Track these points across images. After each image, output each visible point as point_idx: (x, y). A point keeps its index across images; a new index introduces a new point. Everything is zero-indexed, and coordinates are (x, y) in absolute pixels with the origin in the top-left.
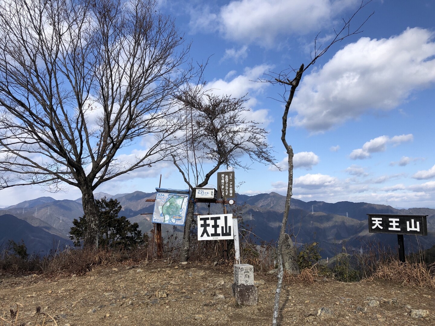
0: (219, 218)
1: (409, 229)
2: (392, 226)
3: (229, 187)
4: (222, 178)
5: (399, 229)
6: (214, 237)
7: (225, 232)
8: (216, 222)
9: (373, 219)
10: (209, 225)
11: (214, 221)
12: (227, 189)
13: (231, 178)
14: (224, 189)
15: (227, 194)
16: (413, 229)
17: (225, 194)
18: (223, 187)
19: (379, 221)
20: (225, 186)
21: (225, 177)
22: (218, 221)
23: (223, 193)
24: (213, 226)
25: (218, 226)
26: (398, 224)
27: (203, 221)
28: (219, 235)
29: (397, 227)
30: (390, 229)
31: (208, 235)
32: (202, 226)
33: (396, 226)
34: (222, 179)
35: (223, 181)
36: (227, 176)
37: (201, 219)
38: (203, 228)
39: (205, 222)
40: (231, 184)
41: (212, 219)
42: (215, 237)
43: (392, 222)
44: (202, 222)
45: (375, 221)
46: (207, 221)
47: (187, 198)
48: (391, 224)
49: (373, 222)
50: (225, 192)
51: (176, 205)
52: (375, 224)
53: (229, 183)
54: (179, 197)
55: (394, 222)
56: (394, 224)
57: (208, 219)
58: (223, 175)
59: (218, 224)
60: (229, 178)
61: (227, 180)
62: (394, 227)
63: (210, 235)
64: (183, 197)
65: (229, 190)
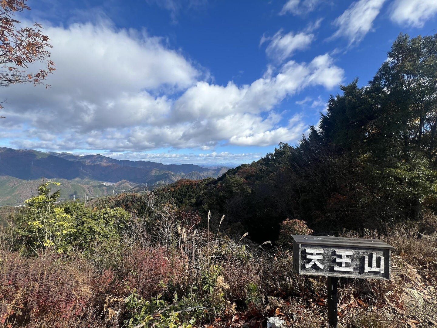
1: (367, 269)
2: (340, 264)
5: (351, 270)
9: (308, 251)
16: (374, 269)
19: (318, 254)
26: (349, 261)
29: (348, 265)
30: (337, 268)
33: (346, 263)
43: (340, 257)
45: (312, 254)
48: (339, 260)
49: (309, 257)
52: (310, 260)
55: (344, 257)
56: (344, 260)
62: (344, 265)
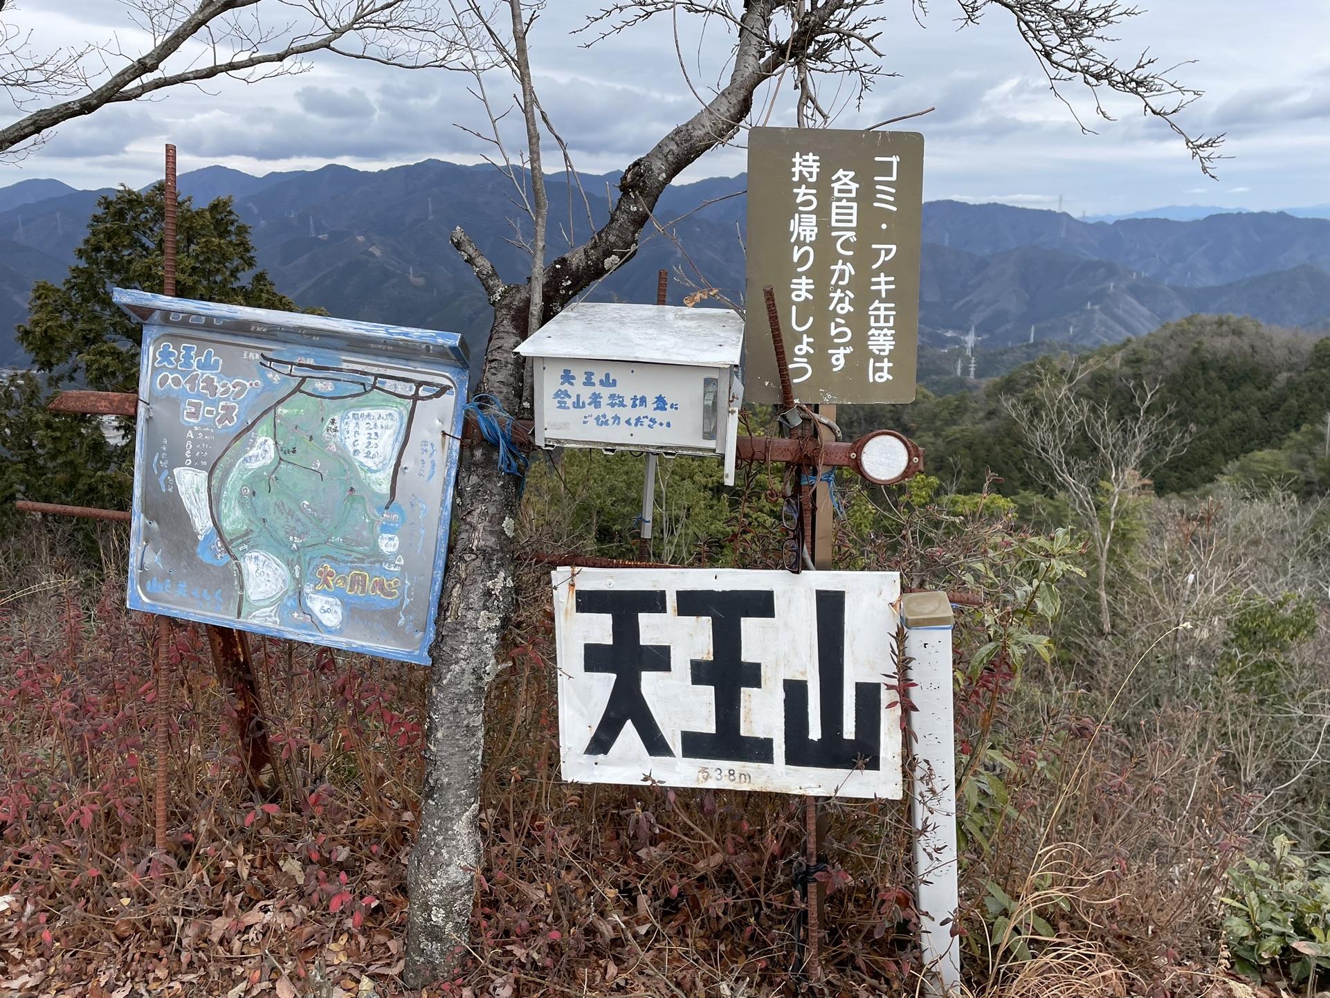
0: (762, 604)
3: (864, 297)
4: (802, 193)
6: (713, 764)
7: (815, 733)
8: (726, 639)
10: (660, 659)
11: (706, 621)
12: (847, 307)
13: (886, 201)
14: (818, 306)
15: (839, 359)
17: (820, 359)
18: (802, 289)
20: (821, 275)
21: (823, 187)
22: (750, 627)
23: (803, 348)
24: (700, 673)
25: (753, 675)
27: (606, 620)
28: (760, 750)
31: (655, 744)
32: (595, 658)
34: (791, 209)
35: (804, 227)
36: (845, 180)
37: (588, 602)
38: (605, 682)
39: (626, 629)
40: (886, 268)
41: (691, 603)
42: (726, 765)
44: (600, 628)
46: (643, 618)
47: (449, 400)
50: (823, 343)
51: (343, 461)
53: (863, 257)
54: (368, 387)
57: (654, 602)
58: (806, 165)
59: (747, 656)
60: (866, 196)
61: (845, 215)
63: (676, 745)
64: (409, 390)
65: (859, 322)
